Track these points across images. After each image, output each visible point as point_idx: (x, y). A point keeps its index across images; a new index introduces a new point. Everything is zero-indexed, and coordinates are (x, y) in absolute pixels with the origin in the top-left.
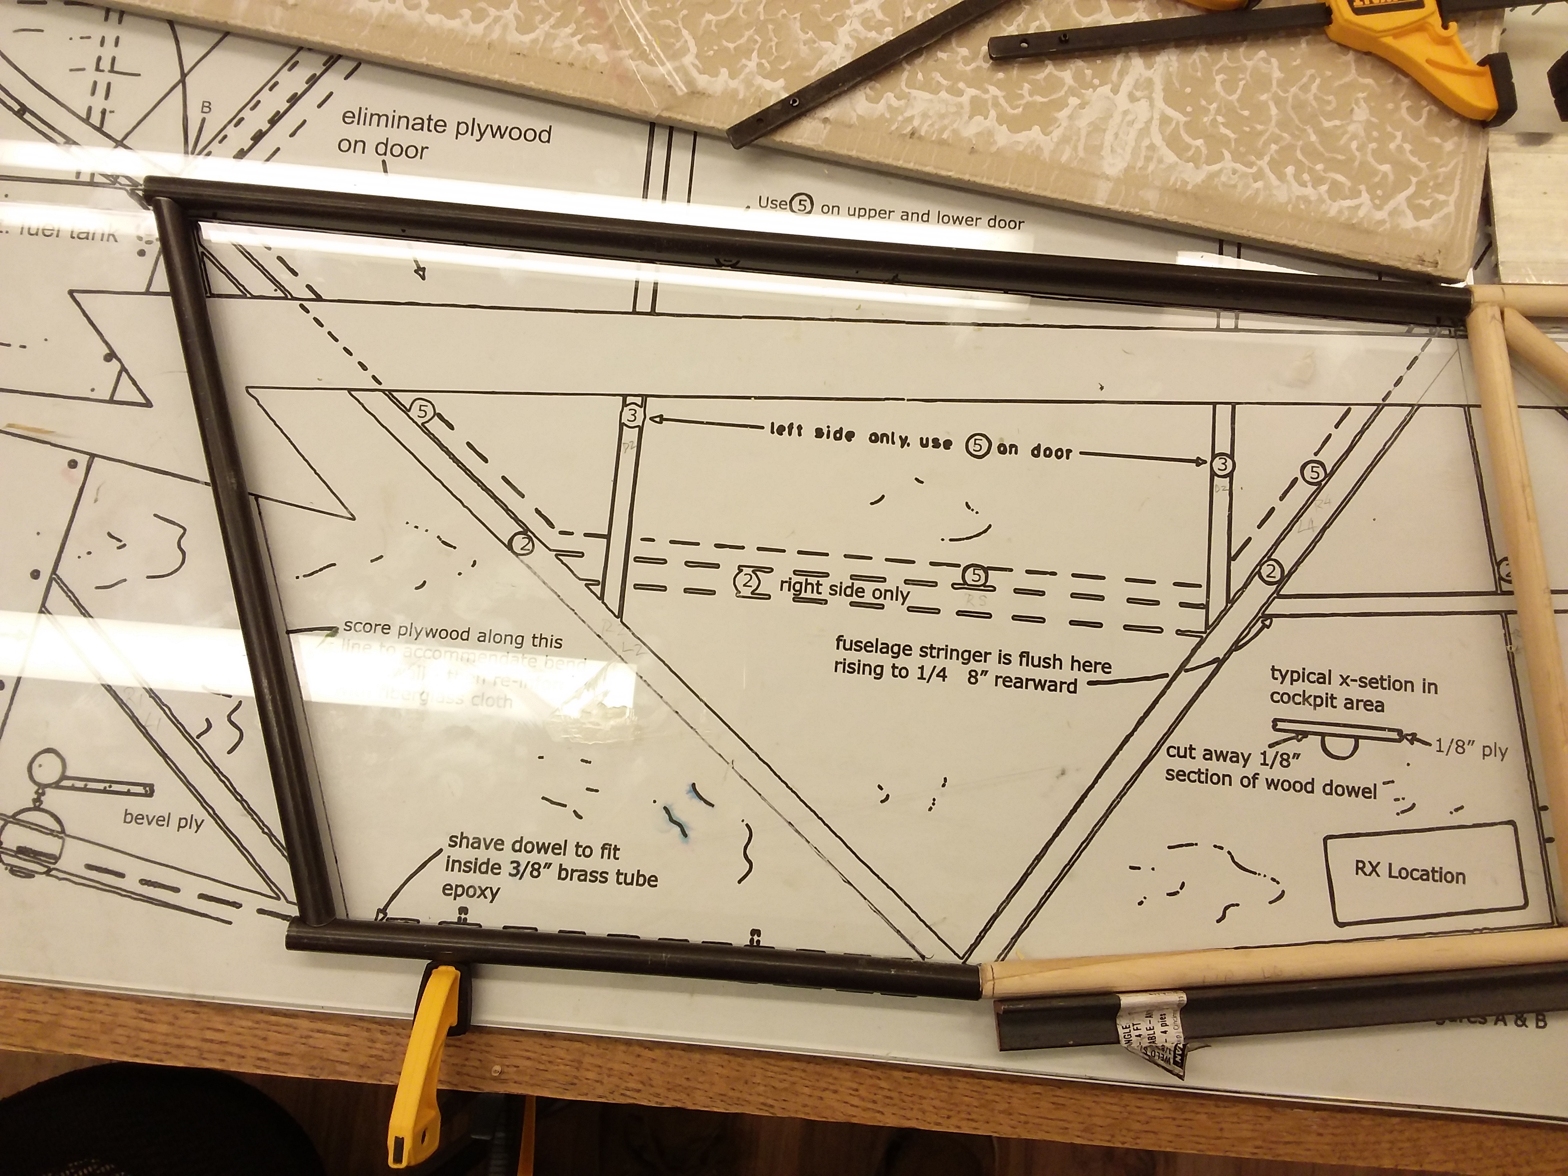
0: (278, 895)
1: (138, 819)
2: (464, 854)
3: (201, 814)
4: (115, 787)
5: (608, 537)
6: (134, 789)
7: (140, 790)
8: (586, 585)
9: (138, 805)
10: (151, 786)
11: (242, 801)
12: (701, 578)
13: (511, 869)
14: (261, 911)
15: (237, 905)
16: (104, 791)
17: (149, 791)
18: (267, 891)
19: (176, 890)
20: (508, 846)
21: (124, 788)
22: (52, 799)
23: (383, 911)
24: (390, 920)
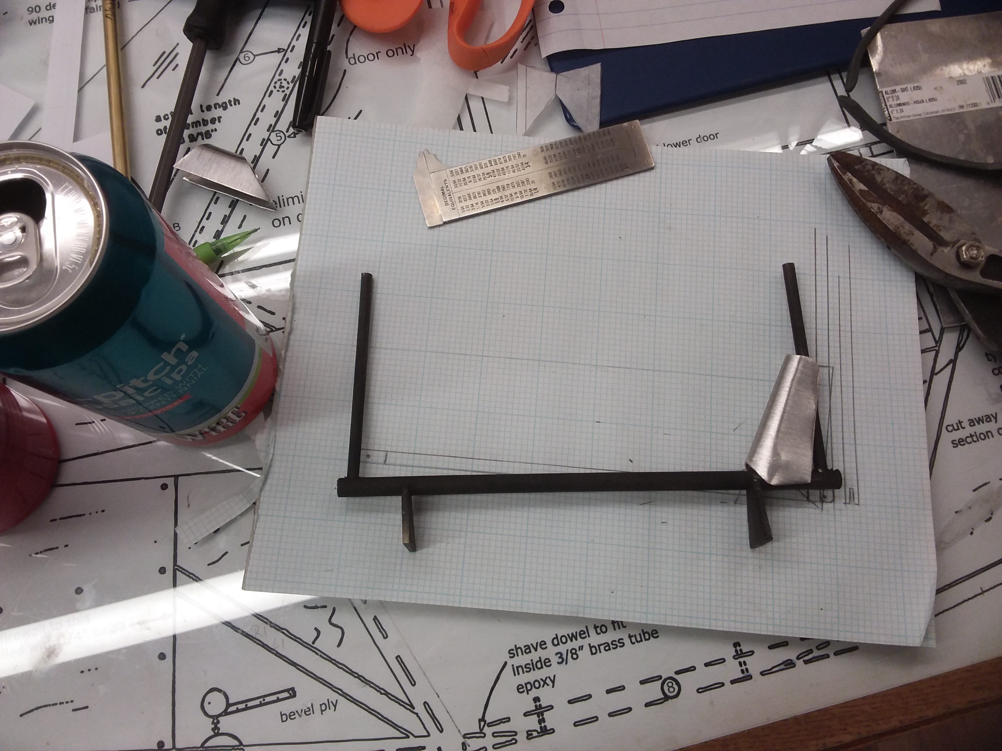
0: (407, 734)
1: (291, 716)
2: (522, 660)
3: (334, 697)
4: (268, 699)
6: (281, 696)
7: (286, 695)
9: (287, 706)
10: (293, 689)
11: (359, 677)
13: (556, 659)
16: (261, 705)
17: (292, 693)
18: (397, 734)
20: (549, 644)
21: (274, 698)
22: (225, 724)
23: (483, 719)
24: (490, 725)
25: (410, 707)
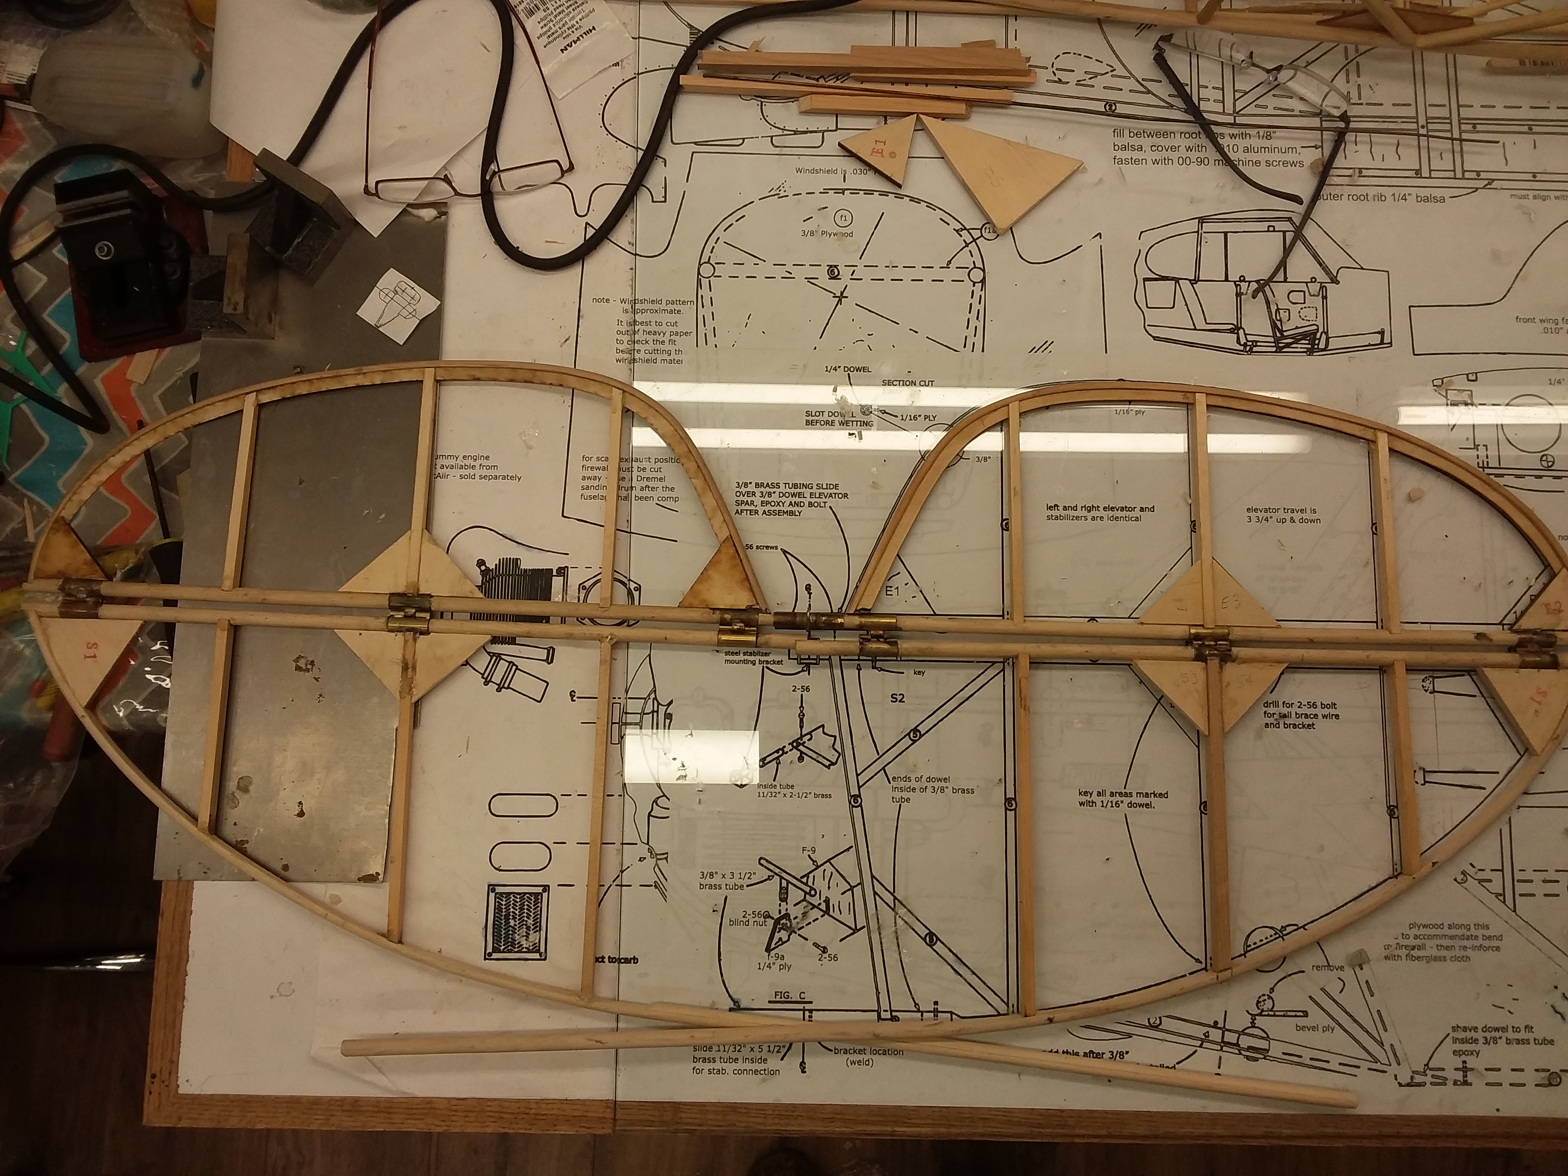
0: (1376, 1061)
1: (1303, 1028)
2: (1461, 1035)
3: (1332, 1024)
4: (1289, 1013)
5: (1502, 870)
6: (1298, 1014)
7: (1301, 1014)
8: (1496, 897)
9: (1302, 1021)
10: (1306, 1012)
11: (1351, 1016)
12: (1551, 888)
13: (1483, 1040)
14: (1369, 1069)
15: (1358, 1067)
16: (1284, 1016)
17: (1306, 1014)
18: (1370, 1059)
19: (1328, 1062)
20: (1480, 1030)
21: (1294, 1014)
22: (1259, 1021)
23: (1427, 1065)
24: (1431, 1069)
25: (1381, 1044)
